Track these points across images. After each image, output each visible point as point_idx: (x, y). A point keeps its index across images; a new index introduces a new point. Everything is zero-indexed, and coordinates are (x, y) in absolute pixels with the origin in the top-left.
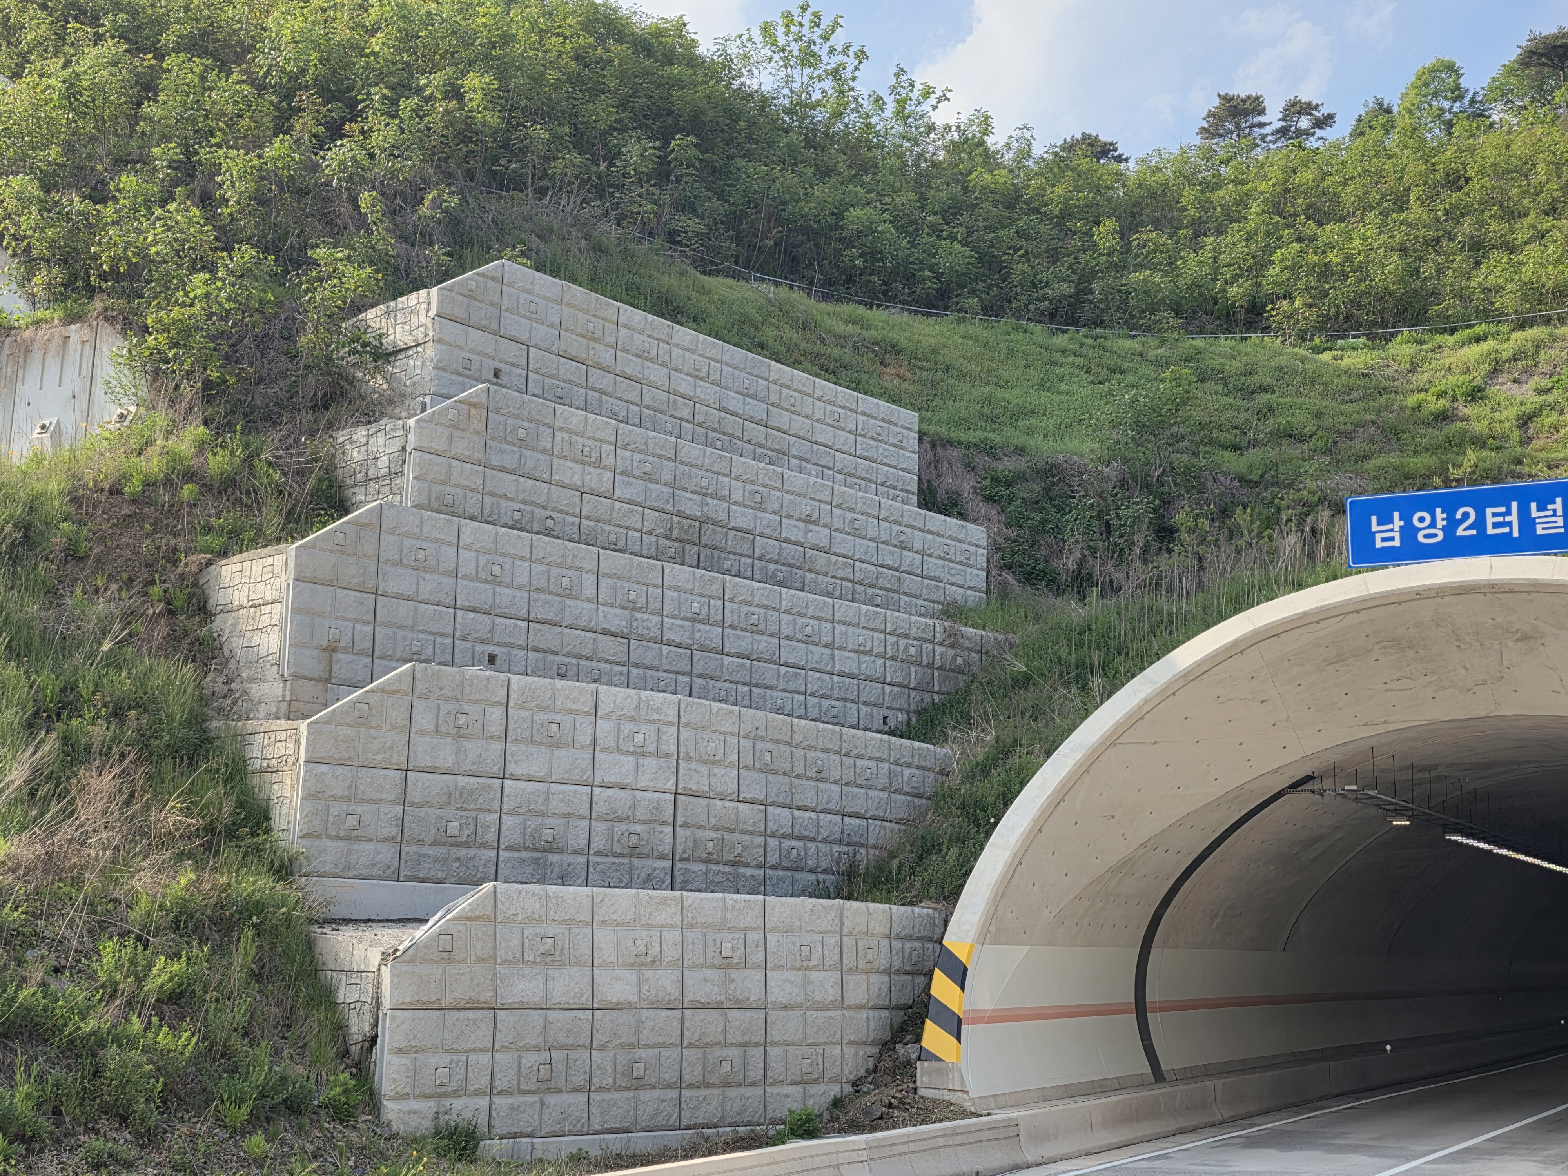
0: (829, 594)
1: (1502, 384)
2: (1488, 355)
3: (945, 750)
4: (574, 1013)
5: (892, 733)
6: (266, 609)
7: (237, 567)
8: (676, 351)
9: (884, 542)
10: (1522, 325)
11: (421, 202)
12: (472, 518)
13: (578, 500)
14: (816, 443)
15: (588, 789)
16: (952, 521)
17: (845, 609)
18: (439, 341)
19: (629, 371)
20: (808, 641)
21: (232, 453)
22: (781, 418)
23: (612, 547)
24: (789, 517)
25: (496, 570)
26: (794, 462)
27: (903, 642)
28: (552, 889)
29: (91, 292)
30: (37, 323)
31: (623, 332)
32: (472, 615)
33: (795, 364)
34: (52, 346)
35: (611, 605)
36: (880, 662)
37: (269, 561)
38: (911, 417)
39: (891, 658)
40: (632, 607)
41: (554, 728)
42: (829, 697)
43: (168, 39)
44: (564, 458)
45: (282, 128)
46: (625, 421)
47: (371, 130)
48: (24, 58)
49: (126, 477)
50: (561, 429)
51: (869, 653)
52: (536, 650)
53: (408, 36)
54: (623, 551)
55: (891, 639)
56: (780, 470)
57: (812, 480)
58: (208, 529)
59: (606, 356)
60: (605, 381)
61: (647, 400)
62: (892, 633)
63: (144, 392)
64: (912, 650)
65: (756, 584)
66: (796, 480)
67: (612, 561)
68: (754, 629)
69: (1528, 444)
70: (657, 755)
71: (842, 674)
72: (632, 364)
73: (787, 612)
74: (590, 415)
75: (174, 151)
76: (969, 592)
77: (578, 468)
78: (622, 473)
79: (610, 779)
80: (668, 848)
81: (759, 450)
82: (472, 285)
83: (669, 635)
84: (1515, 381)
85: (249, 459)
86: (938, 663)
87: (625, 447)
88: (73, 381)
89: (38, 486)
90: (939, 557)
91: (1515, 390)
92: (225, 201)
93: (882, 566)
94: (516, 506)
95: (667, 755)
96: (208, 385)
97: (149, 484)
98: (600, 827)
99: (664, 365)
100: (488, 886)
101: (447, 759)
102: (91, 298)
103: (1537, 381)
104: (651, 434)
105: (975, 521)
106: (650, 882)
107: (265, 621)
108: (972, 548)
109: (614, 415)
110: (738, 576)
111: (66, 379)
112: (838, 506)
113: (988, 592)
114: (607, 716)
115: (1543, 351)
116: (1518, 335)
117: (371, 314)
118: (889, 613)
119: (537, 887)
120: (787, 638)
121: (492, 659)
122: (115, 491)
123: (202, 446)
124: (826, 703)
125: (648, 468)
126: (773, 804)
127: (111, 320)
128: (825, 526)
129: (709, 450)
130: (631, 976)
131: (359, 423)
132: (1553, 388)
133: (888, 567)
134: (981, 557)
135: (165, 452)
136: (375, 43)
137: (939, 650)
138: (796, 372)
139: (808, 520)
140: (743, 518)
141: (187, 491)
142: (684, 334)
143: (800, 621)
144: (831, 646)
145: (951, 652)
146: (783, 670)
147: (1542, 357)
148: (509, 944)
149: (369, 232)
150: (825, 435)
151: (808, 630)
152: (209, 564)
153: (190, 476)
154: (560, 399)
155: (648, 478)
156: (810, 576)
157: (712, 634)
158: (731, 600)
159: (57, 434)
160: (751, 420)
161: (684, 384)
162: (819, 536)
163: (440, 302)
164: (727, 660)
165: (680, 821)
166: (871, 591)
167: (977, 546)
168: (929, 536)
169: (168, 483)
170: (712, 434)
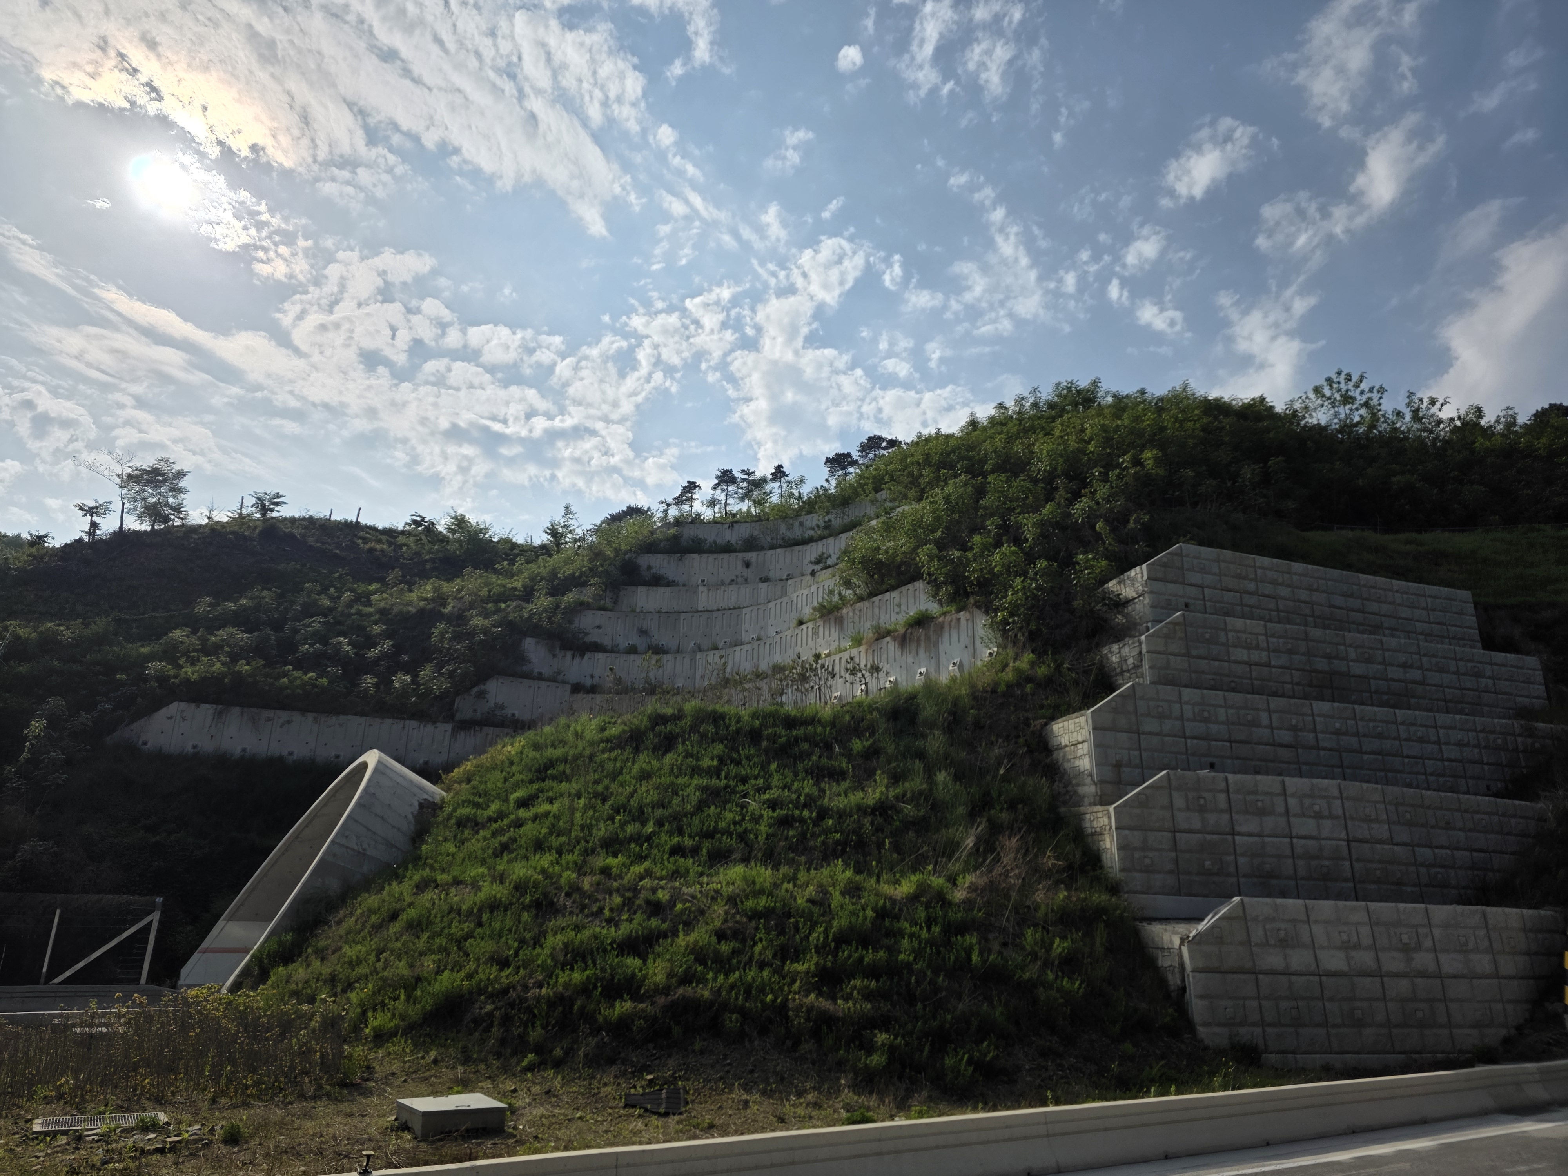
0: (1430, 710)
3: (1540, 805)
4: (1307, 977)
5: (1496, 795)
6: (1080, 746)
7: (1061, 725)
8: (1295, 578)
9: (1464, 674)
11: (1128, 521)
12: (1186, 686)
13: (1248, 669)
14: (1400, 618)
15: (1288, 840)
16: (1511, 656)
17: (1443, 719)
18: (1151, 592)
19: (1267, 592)
20: (1421, 740)
21: (1049, 666)
22: (1374, 607)
23: (1275, 694)
24: (1391, 665)
25: (1206, 714)
26: (1387, 632)
27: (1491, 737)
28: (1279, 901)
29: (967, 595)
30: (944, 614)
31: (1259, 571)
32: (1195, 741)
33: (1375, 573)
34: (953, 623)
35: (1281, 729)
36: (1476, 751)
37: (1077, 720)
38: (1466, 594)
39: (1485, 747)
40: (1294, 729)
41: (1260, 804)
42: (1443, 775)
43: (988, 467)
44: (1236, 646)
45: (1049, 498)
46: (1270, 621)
47: (1096, 490)
48: (923, 491)
49: (997, 684)
50: (1231, 631)
51: (1467, 745)
52: (1238, 758)
53: (1108, 440)
54: (1283, 696)
55: (1481, 735)
56: (1378, 637)
57: (1403, 641)
58: (1042, 707)
59: (1251, 586)
60: (1252, 600)
61: (1281, 607)
62: (1481, 731)
63: (1000, 640)
64: (1499, 741)
65: (1376, 709)
66: (1392, 642)
67: (1276, 703)
68: (1380, 736)
70: (1331, 817)
71: (1449, 760)
72: (1268, 589)
73: (1403, 723)
74: (1248, 621)
75: (997, 520)
76: (1534, 700)
77: (1245, 652)
78: (1273, 651)
79: (1302, 832)
80: (1349, 875)
81: (1361, 628)
82: (1165, 560)
83: (1322, 744)
85: (1058, 667)
86: (1521, 748)
87: (1273, 636)
88: (965, 639)
89: (957, 693)
90: (1506, 680)
92: (1026, 540)
93: (1465, 689)
94: (1210, 677)
95: (1337, 817)
96: (1031, 633)
97: (1009, 686)
98: (1301, 863)
99: (1289, 586)
100: (1236, 899)
101: (1196, 824)
102: (968, 597)
104: (1288, 626)
105: (1528, 654)
106: (1340, 896)
107: (1080, 753)
108: (1531, 672)
109: (1261, 618)
110: (1362, 704)
111: (962, 639)
112: (1425, 655)
113: (1549, 698)
114: (1293, 795)
117: (1110, 584)
118: (1477, 719)
119: (1268, 900)
120: (1405, 740)
121: (1212, 766)
122: (994, 692)
123: (1032, 664)
124: (1442, 779)
125: (1290, 646)
126: (1419, 845)
127: (979, 607)
128: (1418, 668)
129: (1328, 631)
130: (1341, 954)
131: (1113, 642)
133: (1469, 689)
134: (1539, 676)
135: (1016, 670)
136: (1091, 447)
137: (1519, 739)
138: (1378, 578)
139: (1405, 666)
140: (1358, 669)
141: (1029, 688)
142: (1298, 567)
143: (1412, 729)
144: (1438, 742)
145: (1529, 741)
146: (1406, 760)
148: (1258, 934)
149: (1104, 543)
150: (1405, 612)
151: (1419, 734)
152: (1046, 724)
153: (1029, 679)
154: (1227, 614)
155: (1290, 652)
156: (1413, 701)
157: (1353, 741)
158: (1362, 719)
159: (961, 666)
160: (1353, 610)
161: (1304, 595)
162: (1416, 674)
163: (1148, 572)
164: (1366, 757)
165: (1354, 857)
166: (1460, 706)
167: (1534, 670)
168: (1495, 667)
169: (1019, 685)
170: (1327, 622)
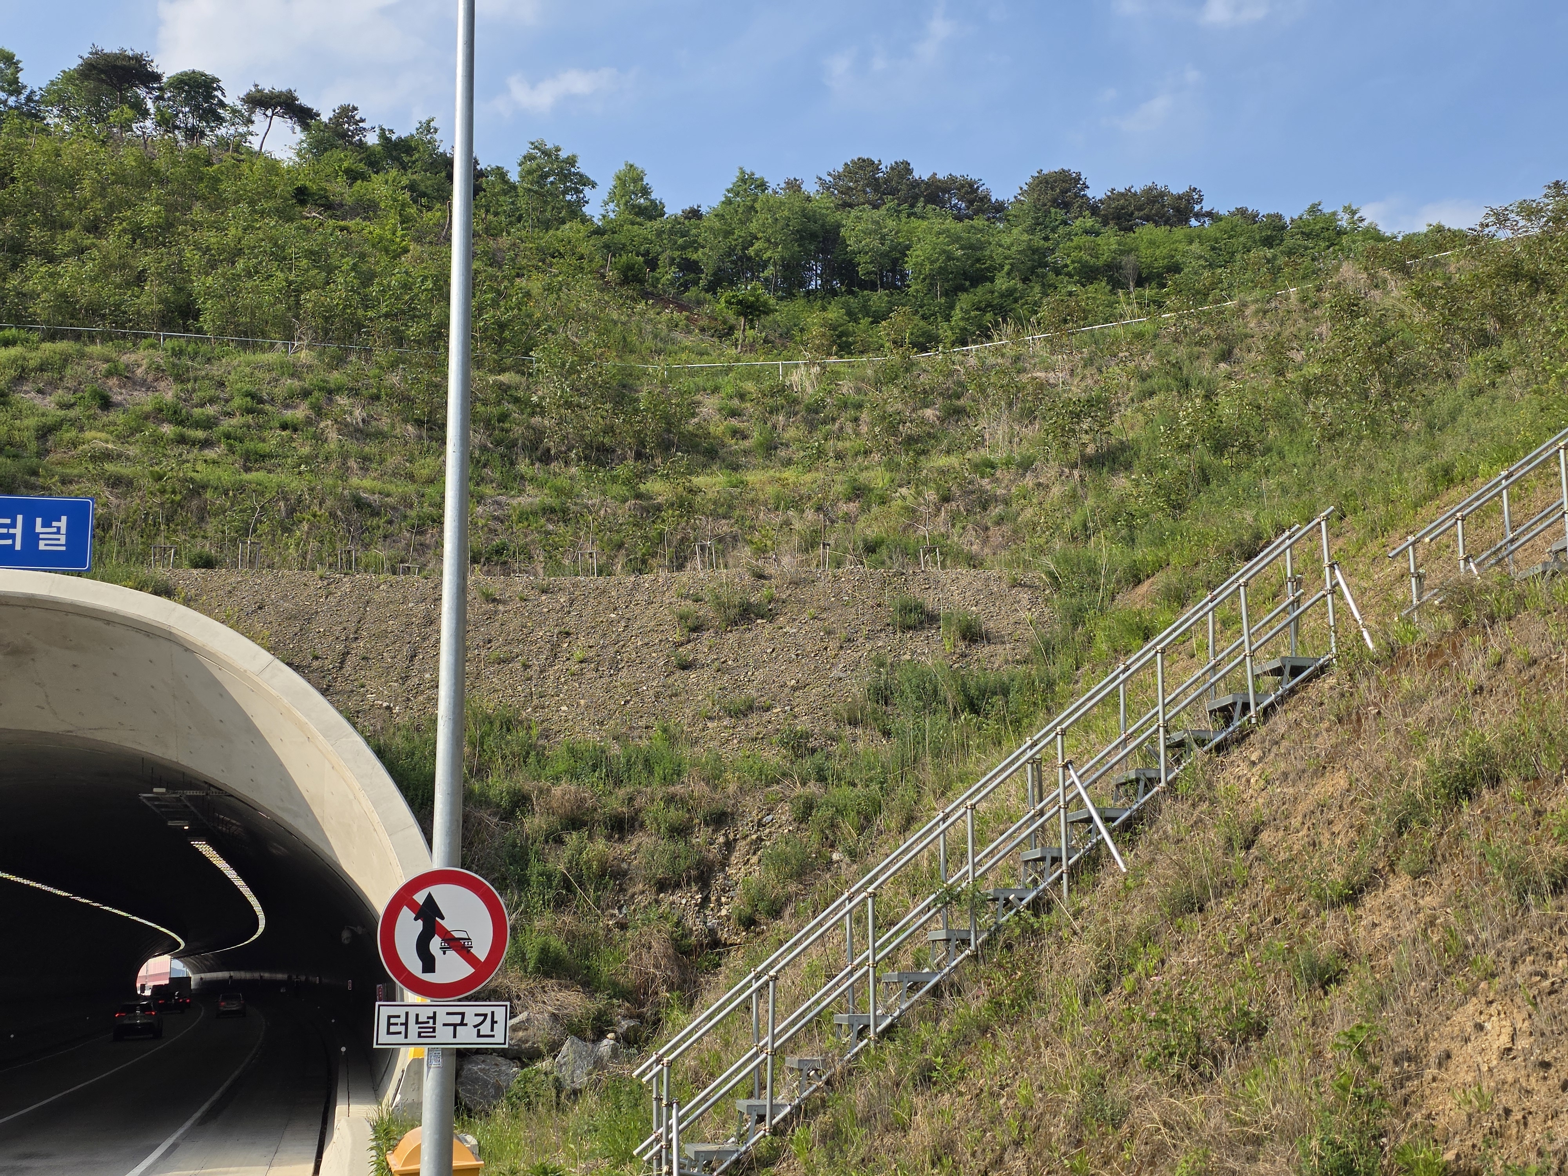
1: (26, 392)
2: (15, 361)
10: (52, 336)
69: (45, 456)
84: (40, 391)
91: (38, 400)
103: (60, 394)
115: (70, 366)
116: (47, 346)
132: (74, 404)
147: (68, 372)
